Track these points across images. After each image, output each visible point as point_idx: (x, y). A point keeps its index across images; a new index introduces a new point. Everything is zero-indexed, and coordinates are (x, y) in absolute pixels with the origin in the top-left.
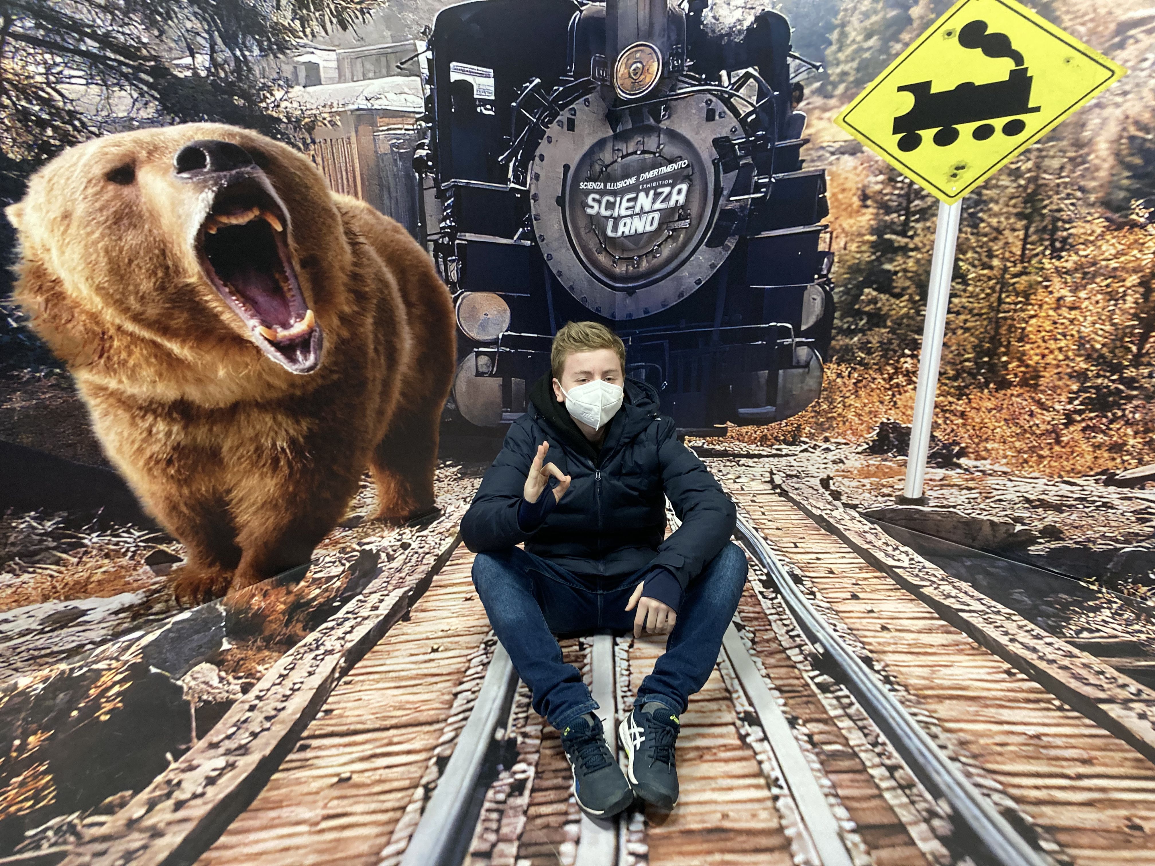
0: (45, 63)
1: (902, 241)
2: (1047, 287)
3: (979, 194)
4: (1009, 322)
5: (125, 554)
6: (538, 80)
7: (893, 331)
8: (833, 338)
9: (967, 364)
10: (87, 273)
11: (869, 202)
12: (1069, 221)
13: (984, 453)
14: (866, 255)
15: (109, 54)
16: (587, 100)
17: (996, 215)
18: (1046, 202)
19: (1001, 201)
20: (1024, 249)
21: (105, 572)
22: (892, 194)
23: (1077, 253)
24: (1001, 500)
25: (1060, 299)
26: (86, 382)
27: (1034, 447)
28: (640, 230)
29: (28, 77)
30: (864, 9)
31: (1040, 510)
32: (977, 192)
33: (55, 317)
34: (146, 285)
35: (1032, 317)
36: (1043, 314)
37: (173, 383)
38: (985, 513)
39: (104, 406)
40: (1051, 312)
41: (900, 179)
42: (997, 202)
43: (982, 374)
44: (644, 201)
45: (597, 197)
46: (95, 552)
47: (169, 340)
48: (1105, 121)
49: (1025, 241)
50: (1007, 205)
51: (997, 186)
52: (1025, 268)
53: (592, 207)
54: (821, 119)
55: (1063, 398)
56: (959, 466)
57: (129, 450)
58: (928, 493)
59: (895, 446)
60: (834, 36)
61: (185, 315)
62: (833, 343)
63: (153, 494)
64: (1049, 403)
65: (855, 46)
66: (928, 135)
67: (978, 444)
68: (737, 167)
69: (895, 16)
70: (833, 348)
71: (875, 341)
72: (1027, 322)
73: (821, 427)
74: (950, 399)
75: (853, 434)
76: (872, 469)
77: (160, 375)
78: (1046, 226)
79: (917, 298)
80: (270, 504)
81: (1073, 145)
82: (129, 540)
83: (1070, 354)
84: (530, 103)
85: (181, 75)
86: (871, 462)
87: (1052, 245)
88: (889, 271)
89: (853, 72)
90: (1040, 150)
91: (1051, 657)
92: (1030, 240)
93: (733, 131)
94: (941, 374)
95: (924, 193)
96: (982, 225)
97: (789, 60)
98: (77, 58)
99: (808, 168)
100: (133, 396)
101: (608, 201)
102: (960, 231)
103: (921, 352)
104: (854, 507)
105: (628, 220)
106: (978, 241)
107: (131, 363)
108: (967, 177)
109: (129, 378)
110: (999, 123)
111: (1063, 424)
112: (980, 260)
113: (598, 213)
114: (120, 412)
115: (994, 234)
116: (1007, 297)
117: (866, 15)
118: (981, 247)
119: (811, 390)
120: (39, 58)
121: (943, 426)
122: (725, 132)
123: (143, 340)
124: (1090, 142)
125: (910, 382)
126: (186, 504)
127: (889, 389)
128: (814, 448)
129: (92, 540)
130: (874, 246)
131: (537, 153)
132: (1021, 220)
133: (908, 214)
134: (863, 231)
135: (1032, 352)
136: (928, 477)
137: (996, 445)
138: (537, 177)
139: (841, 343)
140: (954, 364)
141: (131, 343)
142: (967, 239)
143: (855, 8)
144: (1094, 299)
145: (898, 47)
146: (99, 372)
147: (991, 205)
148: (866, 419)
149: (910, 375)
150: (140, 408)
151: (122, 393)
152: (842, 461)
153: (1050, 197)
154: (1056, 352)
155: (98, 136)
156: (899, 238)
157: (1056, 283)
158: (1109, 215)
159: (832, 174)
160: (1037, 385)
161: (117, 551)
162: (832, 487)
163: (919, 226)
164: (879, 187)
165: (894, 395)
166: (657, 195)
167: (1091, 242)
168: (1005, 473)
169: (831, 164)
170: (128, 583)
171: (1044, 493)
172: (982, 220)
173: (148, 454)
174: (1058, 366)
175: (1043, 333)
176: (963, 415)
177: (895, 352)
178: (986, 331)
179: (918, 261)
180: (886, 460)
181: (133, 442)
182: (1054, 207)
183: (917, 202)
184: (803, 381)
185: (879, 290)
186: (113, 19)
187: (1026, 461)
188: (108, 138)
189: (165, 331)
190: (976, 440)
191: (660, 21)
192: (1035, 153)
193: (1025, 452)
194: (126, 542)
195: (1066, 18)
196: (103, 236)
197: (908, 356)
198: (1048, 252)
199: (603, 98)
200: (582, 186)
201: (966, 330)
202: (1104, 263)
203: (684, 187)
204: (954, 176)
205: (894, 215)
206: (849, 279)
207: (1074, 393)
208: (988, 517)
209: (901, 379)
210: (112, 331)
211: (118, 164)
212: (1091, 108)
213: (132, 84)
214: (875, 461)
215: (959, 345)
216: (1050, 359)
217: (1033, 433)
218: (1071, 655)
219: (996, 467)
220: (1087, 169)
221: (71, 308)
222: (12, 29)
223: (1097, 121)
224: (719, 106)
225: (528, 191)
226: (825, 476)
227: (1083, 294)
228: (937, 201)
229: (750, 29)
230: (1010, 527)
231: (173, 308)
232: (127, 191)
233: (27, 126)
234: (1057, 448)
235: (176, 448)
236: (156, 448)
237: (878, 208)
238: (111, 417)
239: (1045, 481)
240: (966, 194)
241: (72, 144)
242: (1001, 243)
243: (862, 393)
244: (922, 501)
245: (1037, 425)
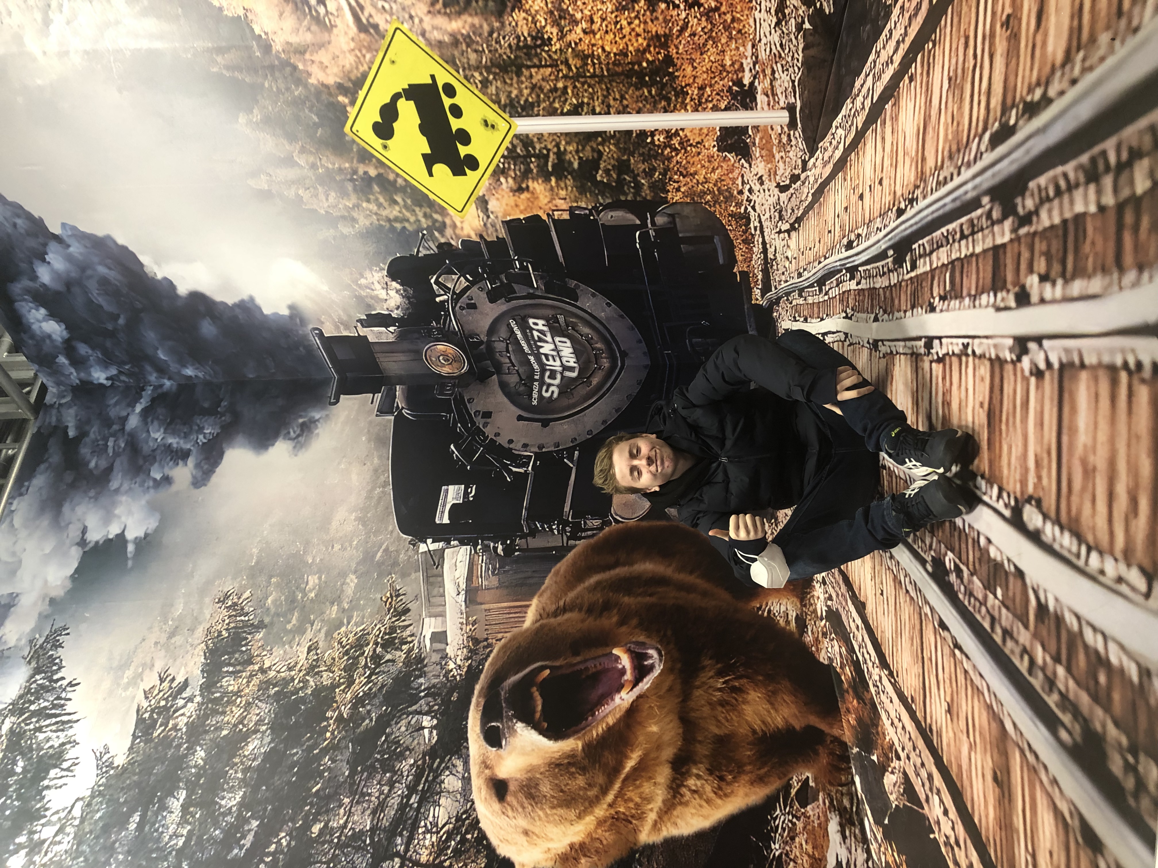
0: (424, 833)
1: (552, 156)
2: (576, 44)
3: (505, 106)
4: (611, 66)
5: (794, 824)
6: (452, 447)
7: (632, 154)
8: (645, 198)
9: (653, 92)
10: (568, 824)
11: (524, 186)
12: (518, 37)
13: (736, 67)
14: (568, 182)
15: (420, 788)
16: (469, 400)
17: (521, 91)
18: (505, 57)
19: (509, 89)
20: (546, 66)
21: (806, 842)
22: (514, 170)
23: (544, 27)
24: (781, 45)
25: (584, 32)
26: (649, 835)
27: (724, 27)
28: (571, 350)
29: (433, 845)
30: (375, 208)
31: (787, 11)
32: (504, 108)
33: (597, 852)
34: (581, 781)
35: (603, 50)
36: (600, 42)
37: (658, 768)
38: (796, 55)
39: (669, 825)
40: (598, 36)
41: (501, 166)
42: (510, 92)
43: (661, 79)
44: (547, 348)
45: (545, 388)
46: (788, 848)
47: (624, 768)
48: (435, 28)
49: (539, 67)
50: (511, 85)
51: (497, 95)
52: (562, 63)
53: (553, 392)
54: (462, 228)
55: (675, 13)
56: (752, 84)
57: (706, 810)
58: (782, 104)
59: (740, 138)
60: (398, 226)
61: (606, 753)
62: (649, 198)
63: (746, 795)
64: (681, 23)
65: (404, 211)
66: (463, 150)
67: (728, 72)
68: (509, 285)
69: (378, 185)
70: (653, 197)
71: (642, 167)
72: (609, 53)
73: (729, 198)
74: (688, 100)
75: (732, 171)
76: (764, 153)
77: (650, 778)
78: (525, 54)
79: (600, 139)
80: (771, 698)
81: (457, 47)
82: (782, 818)
83: (633, 15)
84: (467, 453)
85: (436, 738)
86: (758, 155)
87: (539, 46)
88: (579, 164)
89: (423, 209)
90: (464, 70)
91: (903, 31)
92: (537, 63)
93: (481, 289)
94: (666, 111)
95: (510, 146)
96: (530, 100)
97: (420, 255)
98: (422, 810)
99: (503, 233)
100: (664, 802)
101: (549, 377)
102: (538, 115)
103: (647, 129)
104: (805, 163)
105: (564, 360)
106: (544, 101)
107: (638, 800)
108: (492, 117)
109: (649, 803)
110: (447, 102)
111: (699, 8)
112: (560, 97)
113: (558, 386)
114: (675, 813)
115: (537, 90)
116: (589, 71)
117: (380, 205)
118: (549, 98)
119: (695, 210)
120: (421, 837)
121: (715, 102)
122: (484, 295)
123: (621, 789)
124: (453, 35)
125: (676, 133)
126: (759, 769)
127: (686, 149)
128: (750, 201)
129: (776, 848)
130: (559, 179)
131: (506, 445)
132: (522, 73)
133: (529, 155)
134: (548, 187)
135: (635, 45)
136: (766, 107)
137: (727, 58)
138: (525, 446)
139: (648, 192)
140: (655, 103)
141: (622, 798)
142: (544, 109)
143: (376, 214)
144: (581, 6)
145: (400, 181)
146: (642, 826)
147: (513, 96)
148: (716, 164)
149: (669, 134)
150: (674, 797)
151: (660, 809)
152: (761, 178)
153: (500, 55)
154: (633, 26)
155: (473, 803)
156: (551, 160)
157: (572, 37)
158: (509, 10)
159: (505, 215)
160: (665, 35)
161: (790, 830)
162: (788, 182)
163: (538, 146)
164: (510, 180)
165: (691, 145)
166: (540, 340)
167: (533, 18)
168: (753, 46)
169: (497, 217)
170: (820, 825)
171: (769, 11)
172: (526, 100)
173: (712, 795)
174: (645, 22)
175: (617, 39)
176: (702, 88)
177: (650, 149)
178: (622, 82)
179: (568, 143)
180: (754, 144)
181: (701, 806)
182: (508, 51)
183: (519, 151)
184: (687, 217)
185: (598, 168)
186: (399, 782)
187: (739, 31)
188: (475, 796)
189: (617, 770)
190: (725, 74)
191: (406, 345)
192: (467, 72)
193: (731, 33)
194: (783, 822)
195: (361, 69)
196: (542, 809)
197: (653, 139)
198: (546, 48)
199: (467, 385)
200: (535, 403)
201: (623, 97)
202: (550, 6)
203: (531, 321)
204: (493, 126)
205: (532, 166)
206: (590, 193)
207: (668, 6)
208: (800, 52)
209: (675, 142)
210: (612, 811)
211: (493, 791)
212: (427, 40)
213: (440, 775)
214: (756, 152)
215: (637, 102)
216: (639, 30)
217: (711, 30)
218: (902, 8)
219: (749, 53)
220: (474, 33)
221: (592, 838)
222: (402, 853)
223: (435, 33)
224: (464, 300)
225: (536, 454)
226: (777, 190)
227: (579, 16)
228: (515, 136)
229: (401, 284)
230: (807, 33)
231: (600, 762)
232: (512, 787)
233: (464, 851)
234: (723, 9)
235: (711, 772)
236: (708, 788)
237: (528, 179)
238: (679, 821)
239: (757, 13)
240: (506, 116)
241: (478, 822)
242: (544, 84)
243: (692, 170)
244: (791, 108)
245: (703, 29)
